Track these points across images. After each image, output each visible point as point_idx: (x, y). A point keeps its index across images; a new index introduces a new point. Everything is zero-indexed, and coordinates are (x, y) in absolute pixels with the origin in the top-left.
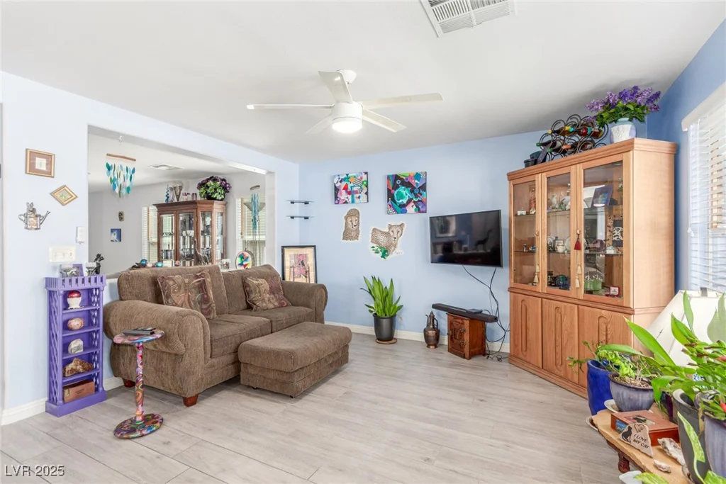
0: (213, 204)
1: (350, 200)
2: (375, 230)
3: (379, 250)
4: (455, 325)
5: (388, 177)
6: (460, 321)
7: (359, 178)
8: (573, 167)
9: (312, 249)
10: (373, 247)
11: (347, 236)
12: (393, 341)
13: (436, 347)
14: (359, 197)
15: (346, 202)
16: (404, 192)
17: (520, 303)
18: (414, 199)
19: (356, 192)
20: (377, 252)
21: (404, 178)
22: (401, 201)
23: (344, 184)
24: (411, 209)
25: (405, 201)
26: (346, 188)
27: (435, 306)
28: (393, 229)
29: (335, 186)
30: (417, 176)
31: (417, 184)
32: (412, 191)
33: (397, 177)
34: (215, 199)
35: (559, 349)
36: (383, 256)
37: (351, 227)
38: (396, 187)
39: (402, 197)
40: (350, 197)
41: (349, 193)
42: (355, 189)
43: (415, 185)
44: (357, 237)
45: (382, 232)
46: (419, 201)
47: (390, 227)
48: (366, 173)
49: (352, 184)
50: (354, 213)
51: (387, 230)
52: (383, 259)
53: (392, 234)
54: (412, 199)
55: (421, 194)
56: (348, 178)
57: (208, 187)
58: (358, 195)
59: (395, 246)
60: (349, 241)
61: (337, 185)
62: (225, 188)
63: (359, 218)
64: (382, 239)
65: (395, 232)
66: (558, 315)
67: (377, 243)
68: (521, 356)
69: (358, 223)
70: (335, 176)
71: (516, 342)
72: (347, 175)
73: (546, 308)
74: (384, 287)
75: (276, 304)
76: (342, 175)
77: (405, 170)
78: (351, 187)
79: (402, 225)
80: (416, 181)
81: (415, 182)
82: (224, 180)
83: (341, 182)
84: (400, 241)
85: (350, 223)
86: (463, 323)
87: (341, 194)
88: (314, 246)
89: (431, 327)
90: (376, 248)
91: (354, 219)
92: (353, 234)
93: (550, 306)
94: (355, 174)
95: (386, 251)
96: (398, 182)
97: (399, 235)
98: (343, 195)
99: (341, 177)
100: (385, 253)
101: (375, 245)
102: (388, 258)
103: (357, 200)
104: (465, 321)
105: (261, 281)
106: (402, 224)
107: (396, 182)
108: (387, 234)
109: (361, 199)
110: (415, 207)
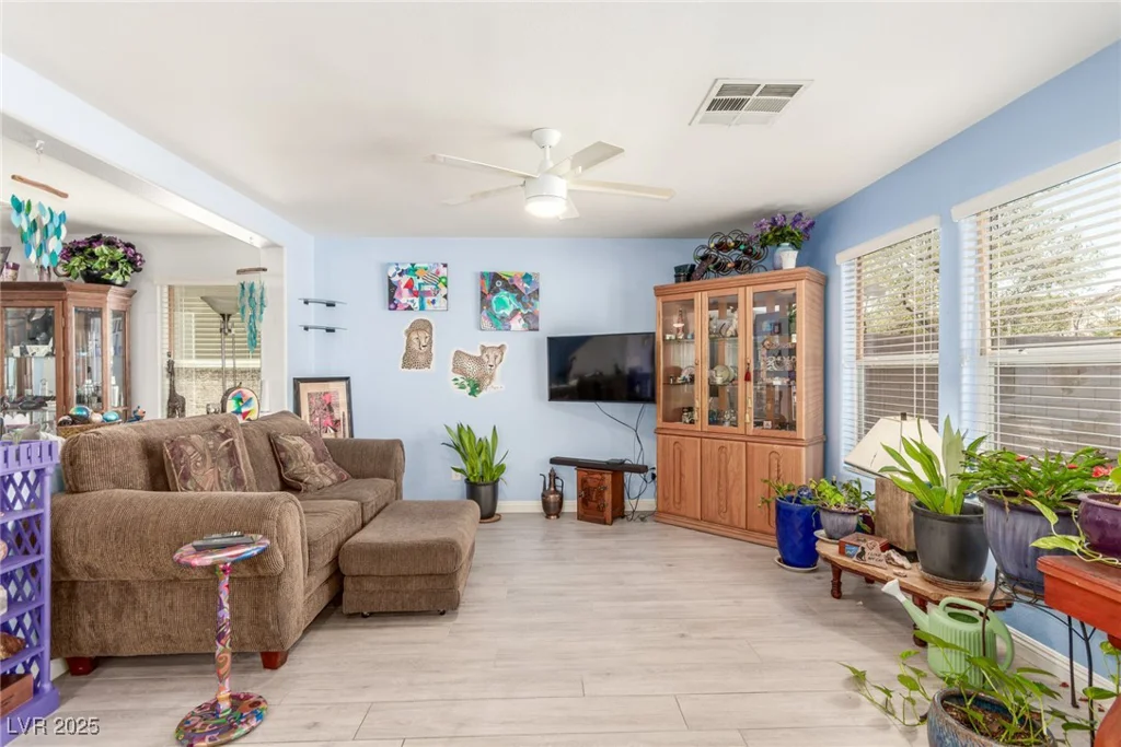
0: (106, 292)
1: (417, 305)
2: (458, 353)
3: (466, 383)
4: (591, 483)
5: (483, 276)
6: (600, 477)
7: (434, 271)
8: (742, 289)
9: (343, 384)
10: (456, 380)
11: (410, 361)
12: (495, 517)
13: (558, 517)
14: (433, 302)
15: (410, 308)
16: (506, 299)
17: (672, 446)
18: (522, 311)
19: (428, 293)
20: (462, 387)
21: (508, 278)
22: (501, 312)
23: (405, 279)
24: (517, 324)
25: (508, 312)
26: (409, 286)
27: (554, 461)
28: (489, 352)
29: (390, 281)
30: (527, 277)
31: (526, 289)
32: (519, 299)
33: (496, 277)
34: (109, 283)
35: (723, 494)
36: (472, 393)
37: (417, 348)
38: (493, 290)
39: (505, 306)
40: (417, 300)
41: (415, 294)
42: (426, 288)
43: (524, 291)
44: (427, 364)
45: (470, 357)
46: (529, 313)
47: (484, 349)
48: (445, 266)
49: (421, 281)
50: (423, 326)
51: (478, 354)
52: (472, 397)
53: (486, 359)
54: (518, 310)
55: (533, 304)
56: (413, 269)
57: (93, 256)
58: (431, 299)
59: (491, 378)
60: (413, 370)
61: (394, 279)
62: (134, 262)
63: (431, 333)
64: (471, 368)
65: (492, 356)
66: (723, 455)
67: (462, 373)
68: (673, 510)
69: (430, 342)
70: (390, 264)
71: (667, 495)
72: (413, 265)
73: (707, 451)
74: (477, 440)
75: (334, 477)
76: (403, 264)
77: (509, 268)
78: (420, 285)
79: (501, 348)
80: (525, 285)
81: (523, 286)
82: (129, 245)
83: (400, 274)
84: (498, 371)
85: (415, 341)
86: (603, 479)
87: (400, 294)
88: (347, 379)
89: (552, 489)
90: (461, 380)
91: (422, 334)
92: (421, 359)
93: (712, 446)
94: (426, 265)
95: (476, 385)
96: (499, 284)
97: (498, 360)
98: (405, 298)
99: (401, 267)
100: (475, 388)
101: (458, 376)
102: (479, 396)
103: (428, 307)
104: (606, 476)
105: (299, 440)
106: (503, 346)
107: (493, 283)
108: (478, 360)
109: (437, 304)
110: (523, 322)
